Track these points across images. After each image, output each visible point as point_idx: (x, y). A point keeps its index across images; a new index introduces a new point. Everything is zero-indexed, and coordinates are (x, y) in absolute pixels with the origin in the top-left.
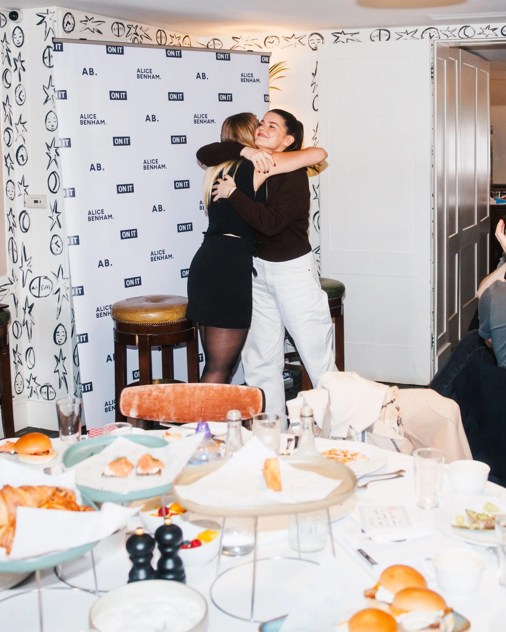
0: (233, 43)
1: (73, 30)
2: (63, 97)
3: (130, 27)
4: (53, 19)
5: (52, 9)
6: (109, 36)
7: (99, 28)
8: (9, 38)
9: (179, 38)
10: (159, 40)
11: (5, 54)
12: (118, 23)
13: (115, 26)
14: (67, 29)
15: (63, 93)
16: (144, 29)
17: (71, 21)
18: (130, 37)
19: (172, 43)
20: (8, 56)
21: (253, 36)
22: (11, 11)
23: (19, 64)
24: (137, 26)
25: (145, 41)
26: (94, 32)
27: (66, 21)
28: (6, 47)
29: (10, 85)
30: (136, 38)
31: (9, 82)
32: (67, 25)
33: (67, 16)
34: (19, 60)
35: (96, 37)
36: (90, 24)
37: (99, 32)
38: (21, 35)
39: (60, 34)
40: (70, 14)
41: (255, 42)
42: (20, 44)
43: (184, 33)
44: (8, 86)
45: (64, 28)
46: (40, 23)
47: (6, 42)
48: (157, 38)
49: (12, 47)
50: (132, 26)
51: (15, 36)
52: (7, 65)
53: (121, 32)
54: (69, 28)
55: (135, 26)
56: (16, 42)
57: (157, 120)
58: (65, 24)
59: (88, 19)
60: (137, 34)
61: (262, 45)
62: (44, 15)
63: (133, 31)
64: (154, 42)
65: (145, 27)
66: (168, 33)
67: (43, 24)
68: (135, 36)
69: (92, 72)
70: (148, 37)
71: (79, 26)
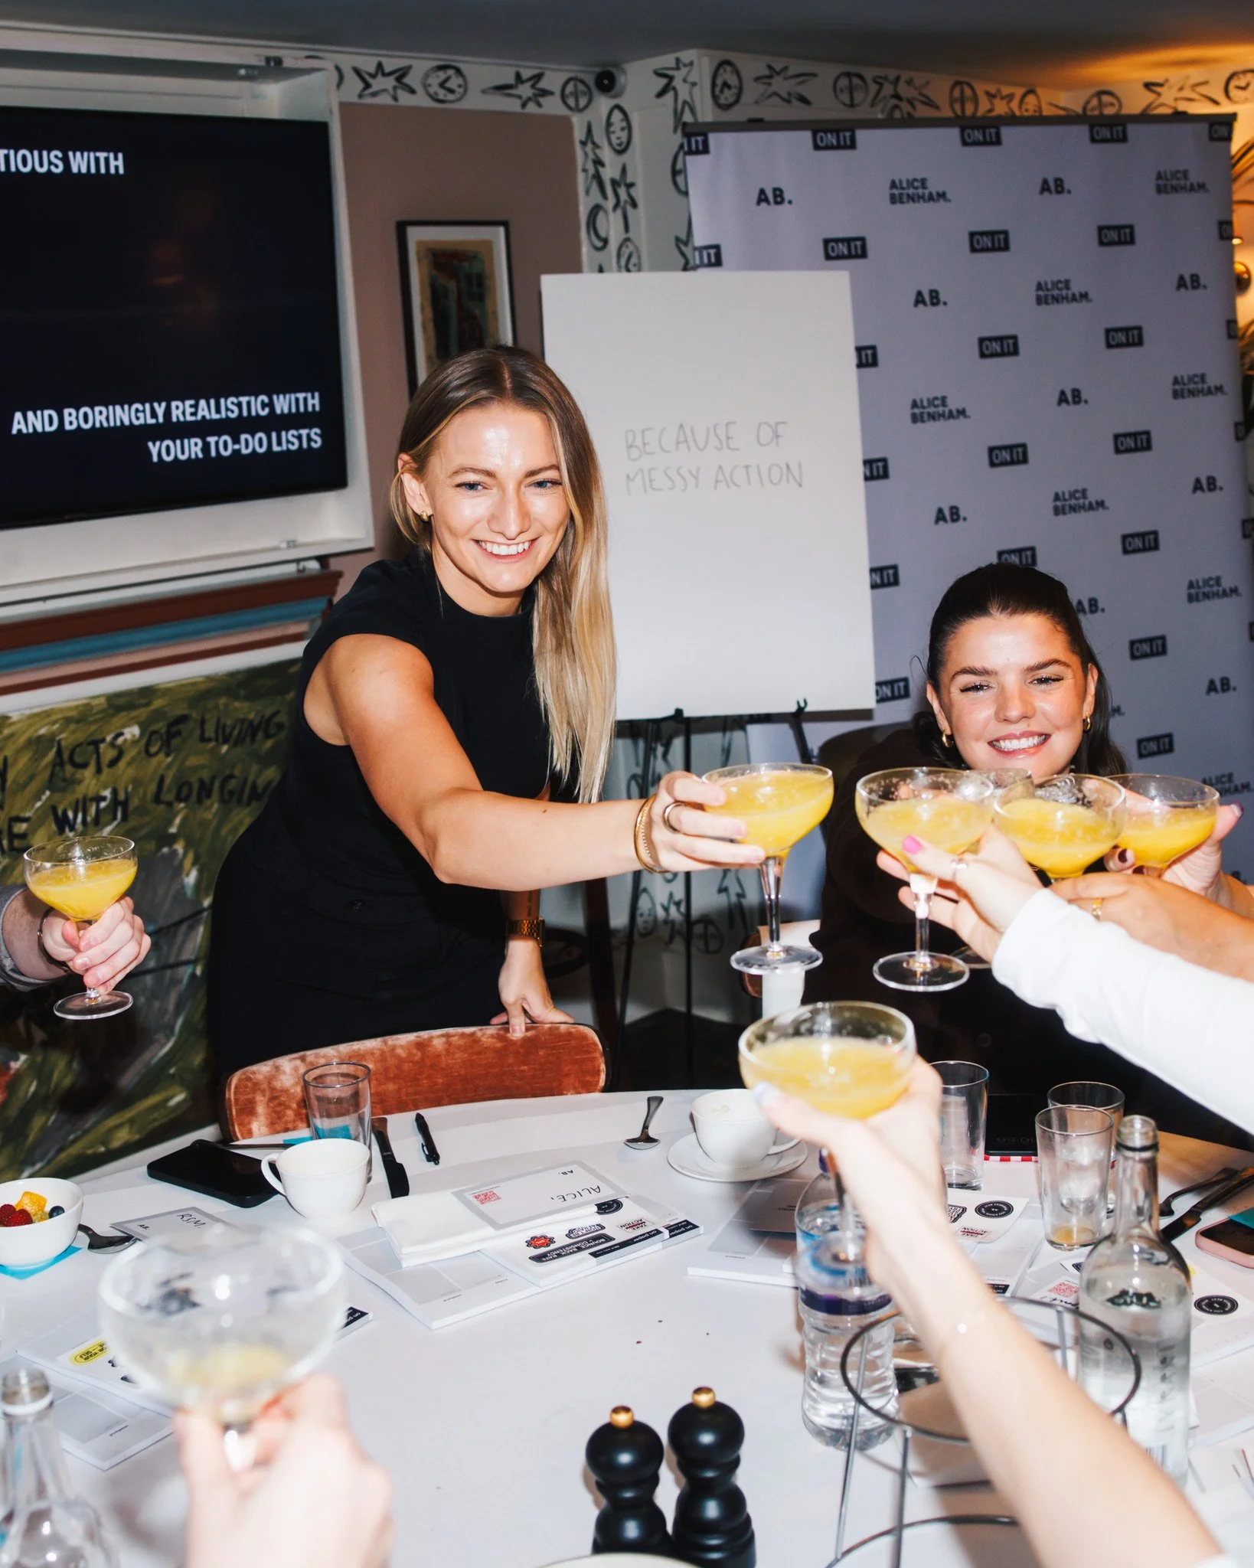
0: (1148, 97)
1: (737, 101)
2: (713, 260)
3: (879, 82)
4: (691, 79)
5: (687, 55)
6: (827, 107)
7: (803, 90)
8: (599, 135)
9: (1011, 97)
10: (957, 107)
11: (592, 171)
12: (848, 75)
13: (844, 82)
14: (722, 101)
15: (712, 252)
16: (918, 82)
17: (733, 80)
18: (879, 107)
19: (991, 111)
20: (598, 177)
21: (1195, 74)
22: (598, 70)
23: (622, 191)
24: (898, 79)
25: (922, 111)
26: (789, 102)
27: (719, 82)
28: (591, 156)
29: (605, 241)
30: (896, 107)
31: (603, 234)
32: (722, 91)
33: (721, 71)
34: (622, 182)
35: (797, 112)
36: (780, 85)
37: (803, 100)
38: (624, 124)
39: (707, 113)
40: (728, 63)
41: (1203, 90)
42: (623, 146)
43: (1023, 85)
44: (599, 244)
45: (715, 98)
46: (661, 94)
47: (593, 143)
48: (952, 102)
49: (606, 154)
50: (885, 78)
51: (612, 129)
52: (596, 197)
53: (858, 97)
54: (728, 96)
55: (892, 77)
56: (615, 141)
57: (942, 302)
58: (717, 89)
59: (773, 72)
60: (897, 97)
61: (1219, 96)
62: (670, 73)
63: (888, 89)
64: (946, 112)
65: (919, 78)
66: (981, 88)
67: (670, 95)
68: (894, 101)
69: (779, 196)
70: (929, 103)
71: (752, 91)
